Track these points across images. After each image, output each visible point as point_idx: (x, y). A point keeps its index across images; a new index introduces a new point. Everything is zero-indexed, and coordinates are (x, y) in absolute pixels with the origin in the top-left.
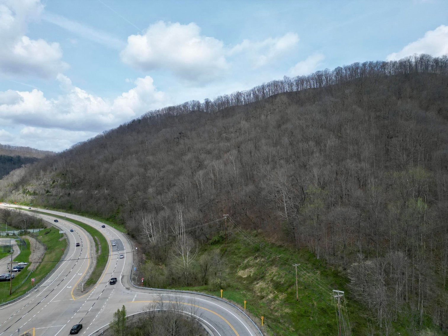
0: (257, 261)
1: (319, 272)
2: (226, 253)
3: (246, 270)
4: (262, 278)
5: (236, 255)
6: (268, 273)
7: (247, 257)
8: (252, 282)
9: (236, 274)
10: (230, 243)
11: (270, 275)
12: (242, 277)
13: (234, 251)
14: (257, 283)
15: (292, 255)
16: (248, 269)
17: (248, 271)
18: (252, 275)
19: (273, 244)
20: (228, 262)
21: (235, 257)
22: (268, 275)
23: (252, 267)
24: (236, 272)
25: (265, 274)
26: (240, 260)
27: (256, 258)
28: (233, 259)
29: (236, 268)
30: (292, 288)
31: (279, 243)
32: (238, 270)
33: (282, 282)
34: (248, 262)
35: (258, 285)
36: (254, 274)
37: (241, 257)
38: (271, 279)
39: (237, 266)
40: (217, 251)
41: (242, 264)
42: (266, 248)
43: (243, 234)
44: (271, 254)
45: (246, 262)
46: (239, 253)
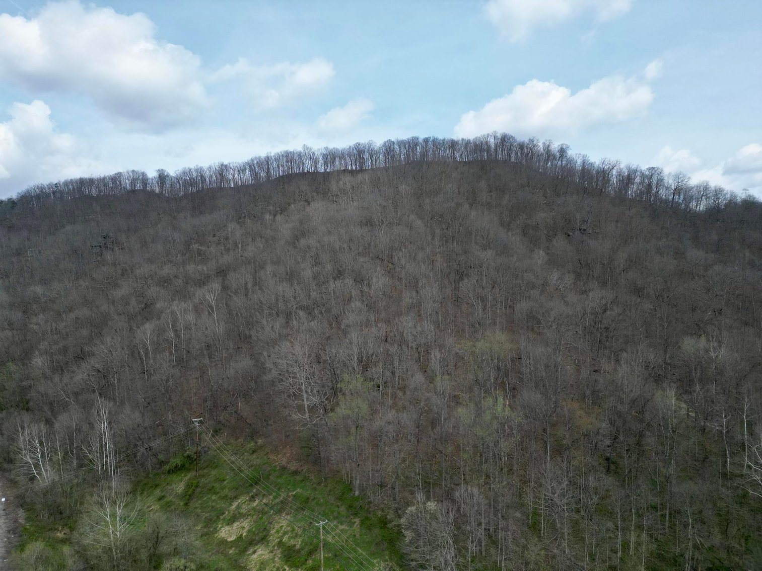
0: (255, 504)
1: (357, 521)
2: (198, 490)
3: (235, 525)
4: (264, 540)
5: (216, 493)
6: (274, 528)
7: (236, 498)
8: (243, 551)
9: (216, 535)
10: (205, 469)
11: (277, 532)
12: (226, 541)
13: (213, 487)
14: (255, 552)
15: (315, 489)
16: (238, 523)
17: (238, 525)
18: (244, 534)
19: (284, 468)
20: (200, 511)
21: (214, 498)
22: (273, 532)
23: (245, 518)
24: (216, 531)
25: (269, 531)
26: (222, 504)
27: (252, 499)
28: (210, 503)
29: (215, 521)
30: (314, 557)
31: (293, 466)
32: (220, 526)
33: (298, 547)
34: (238, 507)
35: (255, 556)
36: (249, 531)
37: (225, 498)
38: (279, 540)
39: (218, 517)
40: (180, 488)
41: (227, 513)
42: (270, 476)
43: (231, 448)
44: (279, 489)
45: (234, 507)
46: (223, 488)
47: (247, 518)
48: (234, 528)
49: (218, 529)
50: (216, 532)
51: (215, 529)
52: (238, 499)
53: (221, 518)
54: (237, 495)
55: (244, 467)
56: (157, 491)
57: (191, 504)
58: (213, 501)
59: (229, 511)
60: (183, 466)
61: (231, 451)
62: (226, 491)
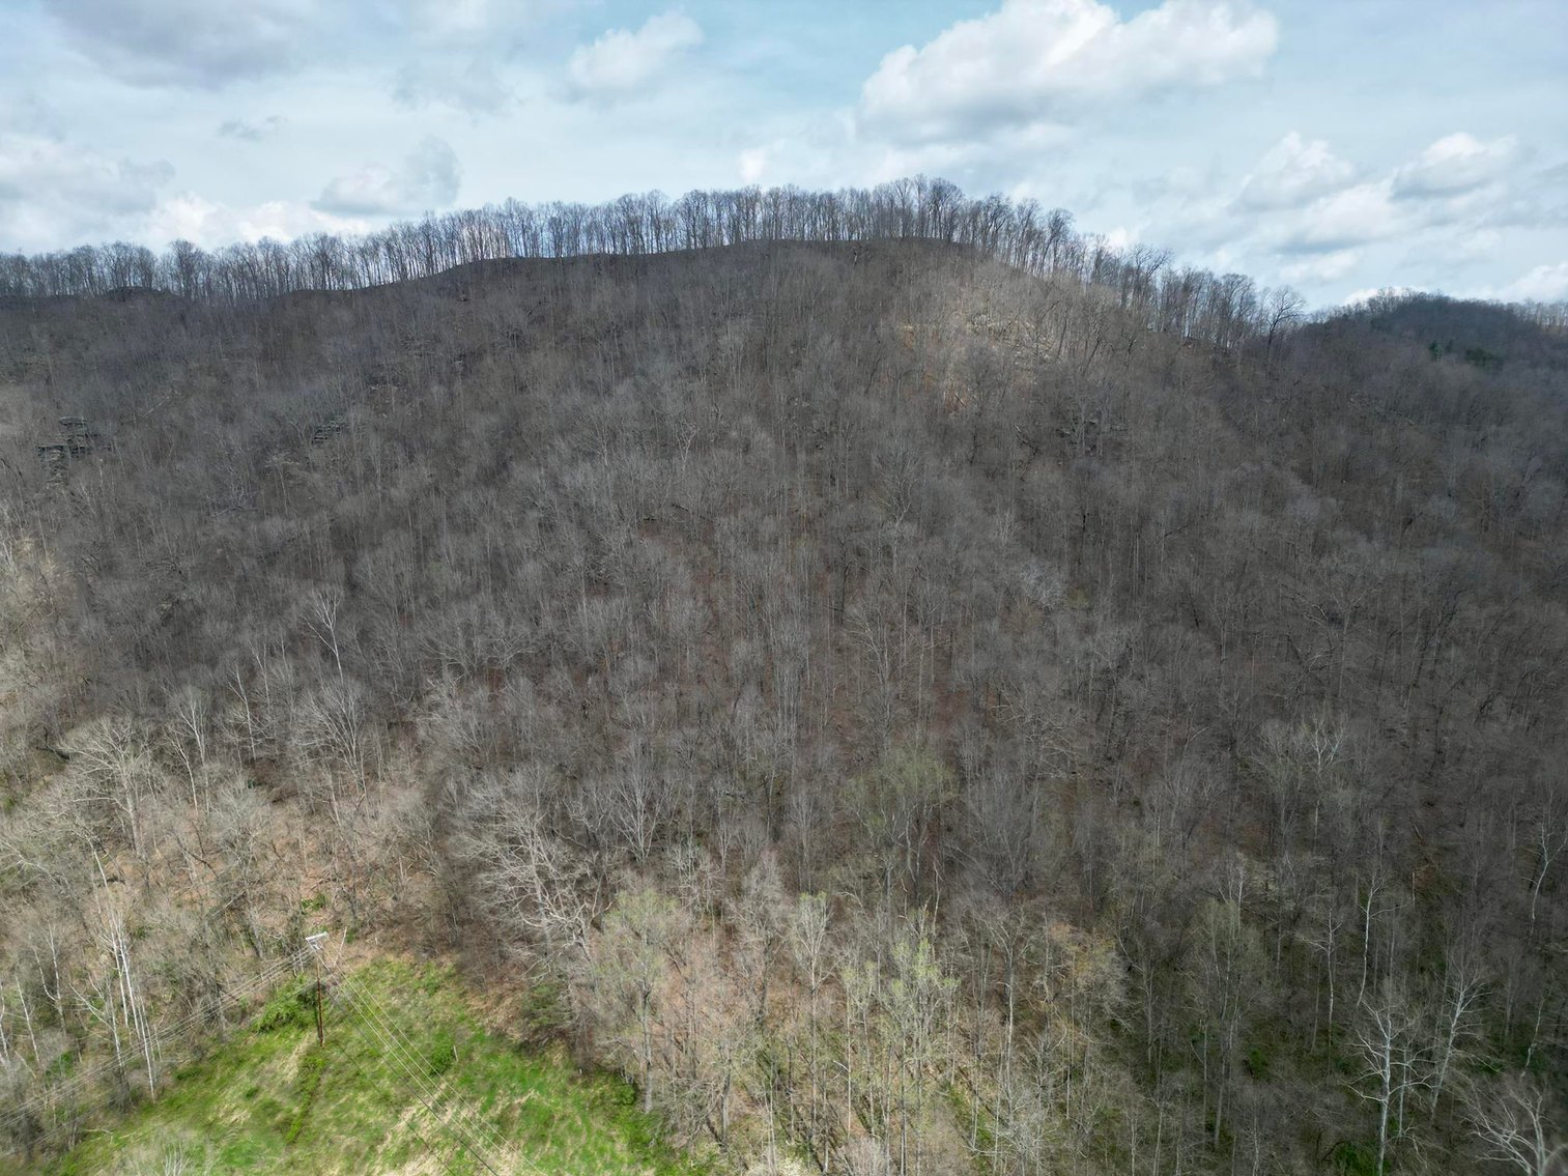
0: (446, 1119)
2: (327, 1078)
3: (409, 1167)
5: (363, 1088)
7: (406, 1102)
10: (337, 1024)
13: (358, 1072)
15: (565, 1093)
16: (415, 1165)
19: (500, 1035)
20: (335, 1130)
21: (362, 1098)
23: (427, 1153)
26: (377, 1117)
27: (440, 1106)
28: (354, 1112)
29: (366, 1159)
31: (518, 1032)
34: (412, 1126)
37: (384, 1100)
39: (372, 1148)
40: (290, 1068)
42: (474, 1054)
43: (389, 975)
44: (493, 1087)
45: (403, 1124)
46: (377, 1076)
47: (431, 1153)
52: (411, 1105)
53: (380, 1151)
54: (408, 1097)
55: (419, 1026)
56: (243, 1075)
57: (315, 1111)
58: (361, 1107)
59: (394, 1133)
60: (291, 1017)
61: (389, 982)
62: (385, 1083)
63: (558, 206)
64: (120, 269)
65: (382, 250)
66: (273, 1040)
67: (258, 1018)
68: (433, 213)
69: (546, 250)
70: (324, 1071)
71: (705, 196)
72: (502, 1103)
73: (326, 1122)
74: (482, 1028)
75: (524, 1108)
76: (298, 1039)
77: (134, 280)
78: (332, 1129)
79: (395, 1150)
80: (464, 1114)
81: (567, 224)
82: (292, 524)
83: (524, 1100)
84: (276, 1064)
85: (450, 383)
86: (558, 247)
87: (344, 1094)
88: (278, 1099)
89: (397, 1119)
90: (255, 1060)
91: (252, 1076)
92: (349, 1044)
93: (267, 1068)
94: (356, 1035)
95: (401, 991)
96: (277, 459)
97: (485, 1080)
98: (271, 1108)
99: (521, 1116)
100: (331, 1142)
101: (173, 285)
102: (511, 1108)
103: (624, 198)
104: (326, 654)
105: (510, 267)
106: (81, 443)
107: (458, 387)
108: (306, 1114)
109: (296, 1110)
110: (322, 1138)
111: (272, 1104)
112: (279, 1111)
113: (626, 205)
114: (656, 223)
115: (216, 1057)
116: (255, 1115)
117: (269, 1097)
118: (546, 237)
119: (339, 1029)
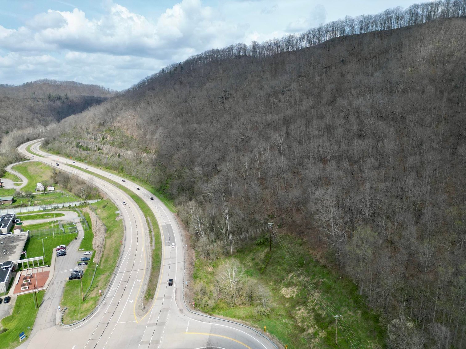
0: (301, 279)
1: (360, 312)
2: (271, 260)
3: (290, 288)
4: (305, 303)
5: (280, 265)
6: (310, 299)
8: (294, 307)
9: (280, 292)
11: (312, 302)
12: (285, 297)
13: (279, 261)
14: (299, 309)
15: (335, 282)
16: (291, 288)
17: (291, 290)
18: (294, 296)
19: (317, 261)
21: (279, 268)
22: (310, 300)
25: (307, 300)
26: (283, 273)
27: (299, 276)
28: (277, 271)
29: (279, 283)
30: (332, 326)
31: (323, 262)
32: (282, 286)
33: (323, 316)
34: (292, 278)
35: (299, 312)
36: (297, 295)
37: (285, 270)
38: (313, 307)
39: (281, 281)
40: (262, 255)
41: (286, 280)
42: (310, 265)
43: (288, 239)
44: (314, 275)
45: (289, 277)
46: (284, 263)
47: (296, 287)
48: (289, 290)
49: (281, 288)
50: (280, 290)
51: (280, 287)
52: (292, 273)
53: (283, 282)
54: (291, 271)
55: (295, 254)
56: (251, 254)
57: (268, 268)
58: (279, 270)
59: (287, 279)
60: (264, 243)
61: (288, 240)
62: (285, 266)
63: (363, 16)
64: (239, 51)
65: (306, 37)
66: (259, 248)
67: (256, 242)
68: (322, 24)
69: (357, 32)
70: (271, 258)
71: (418, 6)
72: (316, 280)
73: (270, 271)
74: (313, 258)
75: (323, 282)
76: (265, 249)
77: (242, 53)
78: (271, 273)
79: (287, 283)
80: (306, 279)
81: (365, 22)
82: (274, 117)
83: (323, 280)
84: (259, 254)
85: (321, 75)
86: (361, 30)
87: (275, 265)
88: (259, 262)
89: (288, 276)
90: (255, 252)
91: (254, 255)
92: (277, 254)
93: (257, 254)
94: (279, 252)
95: (291, 243)
96: (272, 99)
97: (312, 272)
98: (257, 264)
99: (322, 284)
100: (271, 277)
101: (251, 54)
102: (319, 281)
103: (387, 10)
104: (279, 152)
105: (344, 38)
106: (227, 96)
107: (324, 77)
108: (265, 268)
109: (263, 266)
110: (269, 275)
111: (258, 263)
112: (259, 265)
113: (387, 13)
114: (397, 18)
115: (246, 248)
116: (253, 265)
117: (257, 261)
118: (358, 27)
119: (275, 249)
